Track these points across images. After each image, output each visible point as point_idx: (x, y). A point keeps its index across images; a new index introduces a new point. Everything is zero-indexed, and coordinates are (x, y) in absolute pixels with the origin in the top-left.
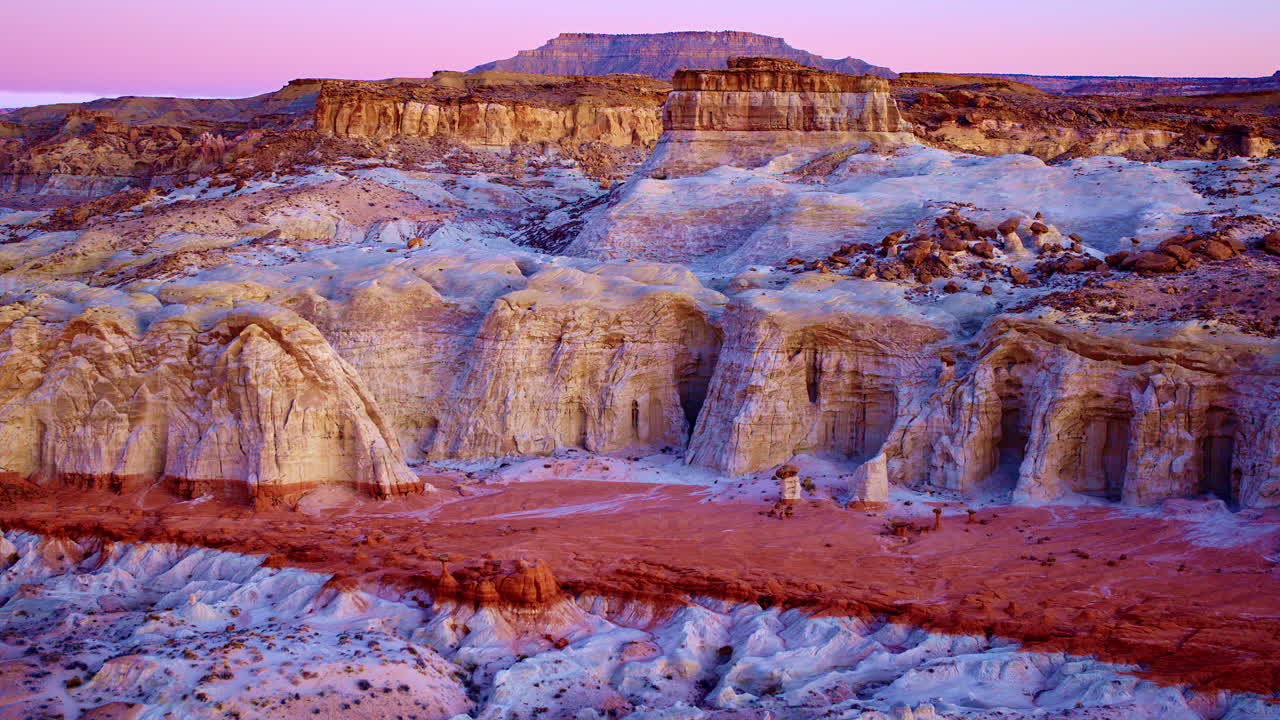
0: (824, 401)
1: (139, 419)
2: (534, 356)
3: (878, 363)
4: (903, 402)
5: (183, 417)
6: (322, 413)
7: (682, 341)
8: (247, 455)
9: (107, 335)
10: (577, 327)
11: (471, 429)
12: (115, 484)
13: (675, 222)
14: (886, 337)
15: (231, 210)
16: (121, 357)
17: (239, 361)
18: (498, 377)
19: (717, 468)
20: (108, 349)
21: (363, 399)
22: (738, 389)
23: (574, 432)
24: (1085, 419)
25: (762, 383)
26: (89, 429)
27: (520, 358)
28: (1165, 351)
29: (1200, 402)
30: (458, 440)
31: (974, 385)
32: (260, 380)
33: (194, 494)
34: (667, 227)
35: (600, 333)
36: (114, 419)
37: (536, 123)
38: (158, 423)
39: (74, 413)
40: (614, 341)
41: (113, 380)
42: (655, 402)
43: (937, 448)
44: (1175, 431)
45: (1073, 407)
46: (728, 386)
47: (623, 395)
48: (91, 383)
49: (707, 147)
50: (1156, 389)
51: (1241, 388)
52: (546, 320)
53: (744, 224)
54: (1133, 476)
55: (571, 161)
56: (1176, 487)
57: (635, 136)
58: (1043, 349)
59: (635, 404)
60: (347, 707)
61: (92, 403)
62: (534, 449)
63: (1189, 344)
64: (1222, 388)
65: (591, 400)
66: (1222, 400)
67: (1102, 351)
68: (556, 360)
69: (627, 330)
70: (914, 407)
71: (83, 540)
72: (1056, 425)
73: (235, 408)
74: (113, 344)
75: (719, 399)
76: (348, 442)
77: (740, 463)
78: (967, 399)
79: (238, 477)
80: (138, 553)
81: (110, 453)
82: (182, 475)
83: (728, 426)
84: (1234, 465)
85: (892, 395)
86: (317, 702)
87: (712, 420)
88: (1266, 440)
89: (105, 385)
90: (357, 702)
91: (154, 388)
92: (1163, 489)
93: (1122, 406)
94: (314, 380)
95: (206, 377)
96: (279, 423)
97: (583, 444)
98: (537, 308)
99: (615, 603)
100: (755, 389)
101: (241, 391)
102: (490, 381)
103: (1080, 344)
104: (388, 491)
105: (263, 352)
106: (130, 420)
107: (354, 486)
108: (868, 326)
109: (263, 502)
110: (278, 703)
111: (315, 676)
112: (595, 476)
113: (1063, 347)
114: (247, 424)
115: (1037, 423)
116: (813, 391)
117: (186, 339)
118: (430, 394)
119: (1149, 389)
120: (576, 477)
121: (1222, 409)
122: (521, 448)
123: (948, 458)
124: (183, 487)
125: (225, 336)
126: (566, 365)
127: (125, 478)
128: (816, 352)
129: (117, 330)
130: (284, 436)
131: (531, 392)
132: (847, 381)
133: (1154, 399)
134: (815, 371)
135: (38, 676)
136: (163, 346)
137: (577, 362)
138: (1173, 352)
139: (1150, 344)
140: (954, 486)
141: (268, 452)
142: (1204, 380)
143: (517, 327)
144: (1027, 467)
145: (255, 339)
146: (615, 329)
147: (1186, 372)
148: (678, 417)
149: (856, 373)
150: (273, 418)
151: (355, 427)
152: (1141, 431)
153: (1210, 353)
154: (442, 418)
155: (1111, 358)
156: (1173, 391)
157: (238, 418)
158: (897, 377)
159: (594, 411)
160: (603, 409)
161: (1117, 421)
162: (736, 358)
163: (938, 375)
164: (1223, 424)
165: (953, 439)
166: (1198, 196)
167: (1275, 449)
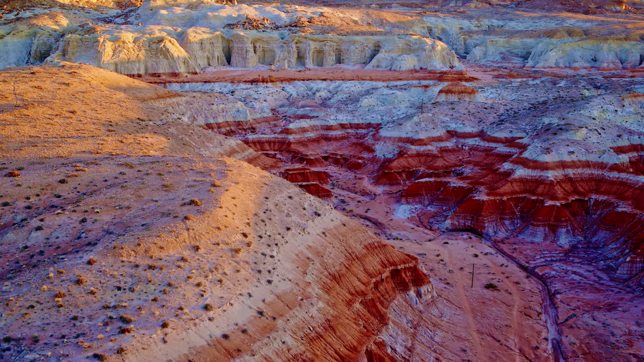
0: (258, 53)
2: (198, 47)
3: (268, 45)
4: (276, 52)
5: (151, 60)
7: (222, 43)
8: (173, 66)
10: (205, 40)
12: (139, 76)
14: (269, 40)
16: (133, 48)
17: (165, 47)
18: (192, 52)
19: (245, 66)
20: (129, 46)
21: (187, 55)
23: (207, 63)
24: (314, 53)
26: (129, 64)
27: (196, 47)
28: (327, 39)
29: (335, 48)
31: (291, 47)
33: (161, 75)
35: (209, 42)
38: (144, 62)
39: (124, 61)
40: (212, 43)
41: (132, 53)
42: (220, 56)
44: (332, 53)
45: (313, 50)
46: (240, 51)
47: (216, 54)
51: (342, 45)
54: (326, 61)
56: (334, 62)
58: (303, 40)
59: (218, 56)
62: (203, 66)
64: (338, 45)
65: (210, 56)
66: (338, 47)
68: (202, 47)
69: (214, 41)
70: (279, 52)
72: (311, 53)
73: (166, 57)
75: (238, 54)
76: (186, 64)
78: (291, 50)
79: (172, 71)
82: (156, 72)
83: (245, 58)
84: (342, 58)
85: (273, 51)
87: (237, 58)
92: (331, 63)
93: (321, 50)
95: (155, 51)
101: (167, 53)
105: (169, 45)
106: (138, 62)
108: (265, 38)
109: (179, 76)
112: (226, 70)
113: (308, 39)
114: (170, 60)
115: (307, 53)
116: (255, 51)
117: (147, 43)
119: (326, 46)
121: (338, 49)
123: (290, 61)
124: (157, 75)
125: (157, 42)
127: (141, 74)
128: (254, 44)
131: (200, 54)
132: (261, 49)
133: (328, 48)
134: (255, 47)
136: (142, 45)
138: (329, 39)
139: (324, 38)
142: (335, 44)
143: (194, 41)
144: (307, 61)
145: (166, 42)
147: (332, 43)
148: (225, 59)
149: (263, 47)
152: (326, 53)
153: (335, 39)
155: (317, 41)
156: (330, 46)
157: (167, 59)
158: (273, 47)
159: (211, 58)
160: (213, 57)
161: (320, 52)
162: (240, 45)
163: (282, 46)
164: (339, 51)
165: (290, 58)
166: (283, 13)
167: (352, 54)
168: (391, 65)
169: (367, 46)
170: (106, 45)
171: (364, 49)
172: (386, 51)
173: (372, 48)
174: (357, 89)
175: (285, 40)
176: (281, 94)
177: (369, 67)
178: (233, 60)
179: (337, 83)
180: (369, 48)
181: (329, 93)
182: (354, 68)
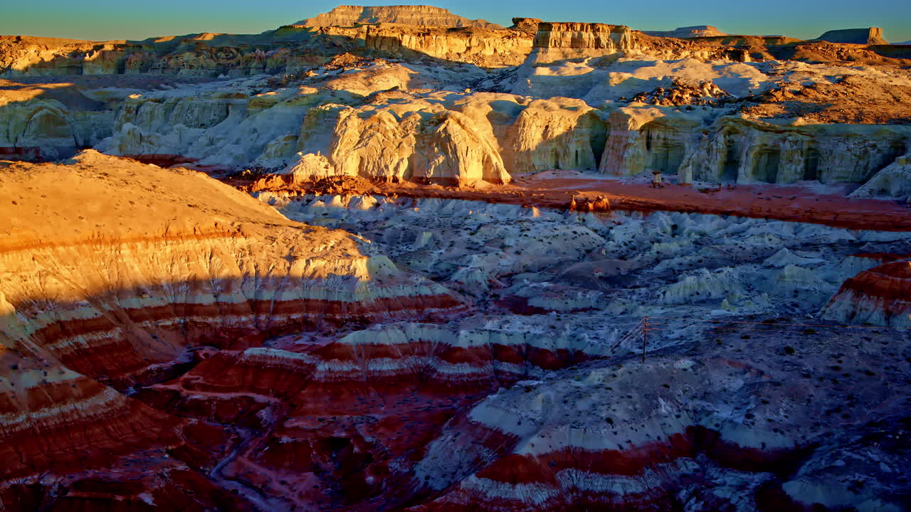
0: (653, 150)
1: (402, 155)
2: (538, 133)
3: (674, 135)
4: (687, 149)
5: (420, 154)
6: (478, 152)
7: (591, 128)
8: (452, 167)
9: (387, 123)
10: (554, 122)
11: (516, 161)
12: (395, 180)
13: (555, 84)
14: (678, 125)
16: (393, 131)
17: (446, 132)
18: (525, 141)
19: (617, 174)
20: (387, 128)
23: (554, 162)
24: (760, 154)
25: (633, 142)
26: (382, 159)
27: (533, 134)
28: (792, 129)
29: (805, 147)
31: (717, 142)
32: (455, 139)
35: (562, 124)
36: (391, 155)
37: (455, 44)
40: (568, 128)
41: (390, 140)
42: (583, 151)
43: (703, 166)
44: (797, 157)
45: (757, 149)
46: (616, 144)
47: (573, 148)
48: (381, 141)
49: (555, 54)
50: (790, 142)
51: (821, 141)
52: (542, 119)
54: (782, 173)
56: (798, 177)
57: (495, 51)
58: (744, 128)
59: (577, 152)
60: (574, 239)
61: (382, 149)
62: (542, 168)
64: (813, 141)
65: (560, 150)
66: (813, 146)
67: (766, 129)
68: (547, 134)
70: (692, 150)
72: (751, 155)
73: (445, 151)
75: (612, 149)
76: (486, 163)
77: (627, 172)
78: (715, 147)
79: (449, 176)
81: (392, 168)
82: (423, 176)
83: (621, 158)
84: (818, 168)
85: (681, 146)
86: (564, 237)
87: (610, 157)
88: (834, 159)
89: (387, 142)
90: (576, 237)
91: (408, 143)
92: (793, 178)
93: (775, 148)
94: (473, 139)
95: (430, 139)
96: (464, 155)
97: (557, 167)
98: (538, 114)
99: (628, 212)
100: (630, 144)
101: (447, 143)
105: (455, 129)
106: (398, 155)
107: (489, 180)
109: (462, 185)
110: (552, 237)
112: (573, 177)
113: (751, 127)
114: (451, 156)
115: (744, 155)
116: (648, 146)
117: (419, 124)
119: (787, 142)
120: (565, 177)
121: (814, 149)
122: (536, 168)
123: (708, 169)
124: (424, 180)
125: (436, 123)
126: (550, 136)
128: (649, 132)
130: (467, 160)
132: (662, 142)
133: (789, 146)
134: (649, 138)
135: (457, 232)
138: (795, 129)
139: (786, 126)
140: (710, 179)
141: (462, 167)
142: (807, 139)
143: (531, 122)
144: (741, 170)
145: (451, 124)
147: (800, 136)
148: (591, 157)
149: (665, 139)
150: (462, 153)
151: (489, 157)
152: (784, 157)
153: (808, 129)
155: (771, 131)
156: (796, 142)
158: (683, 140)
159: (562, 154)
160: (565, 153)
161: (772, 154)
162: (620, 133)
163: (700, 138)
164: (814, 154)
165: (709, 162)
166: (765, 75)
167: (837, 162)
169: (874, 146)
170: (349, 123)
171: (866, 152)
172: (909, 160)
173: (886, 151)
174: (763, 242)
175: (711, 126)
176: (581, 239)
177: (862, 192)
178: (603, 160)
179: (746, 224)
180: (879, 151)
181: (693, 245)
182: (829, 193)
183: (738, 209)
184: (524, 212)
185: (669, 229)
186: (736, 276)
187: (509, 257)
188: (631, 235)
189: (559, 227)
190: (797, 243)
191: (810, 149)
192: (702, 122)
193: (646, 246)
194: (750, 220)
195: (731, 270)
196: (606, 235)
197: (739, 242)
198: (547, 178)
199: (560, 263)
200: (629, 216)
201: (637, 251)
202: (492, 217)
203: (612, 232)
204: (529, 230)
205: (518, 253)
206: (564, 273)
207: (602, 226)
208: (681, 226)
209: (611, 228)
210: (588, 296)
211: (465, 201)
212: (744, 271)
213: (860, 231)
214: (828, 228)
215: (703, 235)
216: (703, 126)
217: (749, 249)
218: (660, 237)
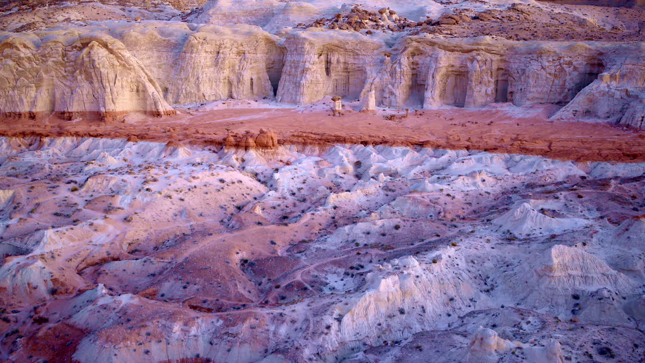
0: (333, 74)
1: (40, 86)
2: (208, 60)
3: (354, 58)
4: (369, 73)
5: (62, 84)
6: (129, 80)
7: (267, 53)
8: (97, 98)
9: (21, 49)
10: (225, 47)
11: (184, 91)
12: (32, 116)
13: (237, 15)
14: (358, 48)
15: (39, 14)
16: (29, 58)
17: (89, 57)
18: (194, 68)
19: (295, 102)
20: (22, 55)
21: (146, 74)
22: (300, 70)
23: (227, 92)
24: (447, 76)
25: (310, 67)
26: (16, 91)
27: (203, 61)
28: (480, 47)
29: (495, 67)
30: (178, 96)
31: (400, 64)
32: (101, 65)
33: (72, 118)
34: (233, 17)
35: (235, 50)
36: (28, 87)
38: (50, 88)
39: (8, 85)
40: (241, 54)
41: (26, 69)
42: (259, 78)
43: (387, 91)
44: (486, 78)
45: (443, 71)
46: (293, 70)
47: (247, 75)
48: (15, 70)
50: (478, 61)
51: (512, 61)
52: (212, 45)
53: (264, 16)
54: (471, 96)
55: (167, 3)
56: (489, 99)
58: (428, 49)
59: (252, 79)
60: (219, 190)
61: (17, 80)
62: (213, 98)
63: (488, 44)
64: (502, 60)
65: (233, 78)
66: (502, 65)
67: (453, 48)
68: (218, 61)
69: (246, 48)
70: (374, 75)
71: (27, 138)
72: (438, 78)
73: (89, 79)
74: (24, 53)
75: (289, 75)
76: (141, 93)
77: (305, 99)
78: (398, 70)
79: (95, 109)
80: (59, 141)
81: (28, 102)
82: (66, 110)
83: (298, 85)
84: (509, 90)
85: (362, 71)
86: (205, 189)
87: (287, 84)
88: (527, 79)
89: (21, 71)
90: (223, 188)
91: (47, 72)
92: (484, 101)
93: (462, 70)
94: (124, 66)
95: (73, 66)
96: (112, 84)
97: (230, 96)
98: (208, 39)
99: (300, 147)
100: (308, 69)
101: (92, 70)
102: (190, 71)
103: (444, 46)
104: (163, 113)
105: (100, 53)
106: (36, 87)
107: (145, 112)
108: (350, 43)
109: (109, 119)
110: (187, 191)
111: (198, 178)
112: (246, 107)
113: (436, 47)
114: (96, 85)
115: (430, 77)
116: (328, 71)
117: (60, 49)
118: (163, 77)
119: (475, 61)
120: (237, 107)
121: (502, 69)
122: (207, 98)
123: (392, 93)
124: (66, 115)
125: (79, 47)
126: (222, 63)
127: (37, 113)
128: (328, 55)
129: (25, 46)
130: (115, 90)
131: (208, 75)
132: (342, 66)
133: (478, 66)
135: (54, 187)
136: (49, 53)
137: (227, 62)
138: (483, 47)
139: (473, 45)
140: (395, 105)
141: (108, 98)
142: (496, 58)
143: (200, 47)
144: (428, 94)
145: (96, 48)
146: (241, 48)
147: (489, 55)
148: (268, 85)
149: (345, 63)
150: (109, 82)
151: (144, 86)
152: (474, 78)
153: (498, 47)
154: (169, 87)
155: (457, 51)
156: (485, 62)
157: (91, 83)
158: (364, 63)
159: (235, 83)
160: (239, 81)
161: (460, 75)
162: (296, 58)
163: (382, 62)
164: (504, 74)
165: (393, 86)
166: (439, 4)
167: (531, 82)
168: (622, 111)
169: (570, 64)
171: (562, 70)
172: (613, 77)
173: (582, 69)
174: (475, 184)
175: (393, 48)
176: (229, 190)
177: (564, 113)
178: (280, 88)
179: (445, 158)
180: (575, 69)
181: (382, 192)
182: (528, 116)
183: (432, 139)
184: (168, 152)
185: (351, 168)
186: (463, 264)
187: (111, 228)
188: (302, 179)
189: (200, 175)
190: (517, 182)
191: (499, 69)
192: (383, 44)
193: (319, 195)
194: (451, 153)
195: (451, 251)
196: (267, 181)
197: (445, 187)
198: (216, 108)
199: (182, 238)
200: (303, 151)
201: (308, 204)
202: (125, 160)
203: (277, 176)
204: (155, 180)
205: (127, 220)
206: (180, 260)
207: (266, 167)
208: (365, 163)
209: (277, 170)
210: (193, 331)
211: (104, 139)
212: (473, 251)
213: (589, 163)
214: (549, 160)
215: (393, 175)
216: (385, 48)
217: (459, 197)
218: (340, 180)
